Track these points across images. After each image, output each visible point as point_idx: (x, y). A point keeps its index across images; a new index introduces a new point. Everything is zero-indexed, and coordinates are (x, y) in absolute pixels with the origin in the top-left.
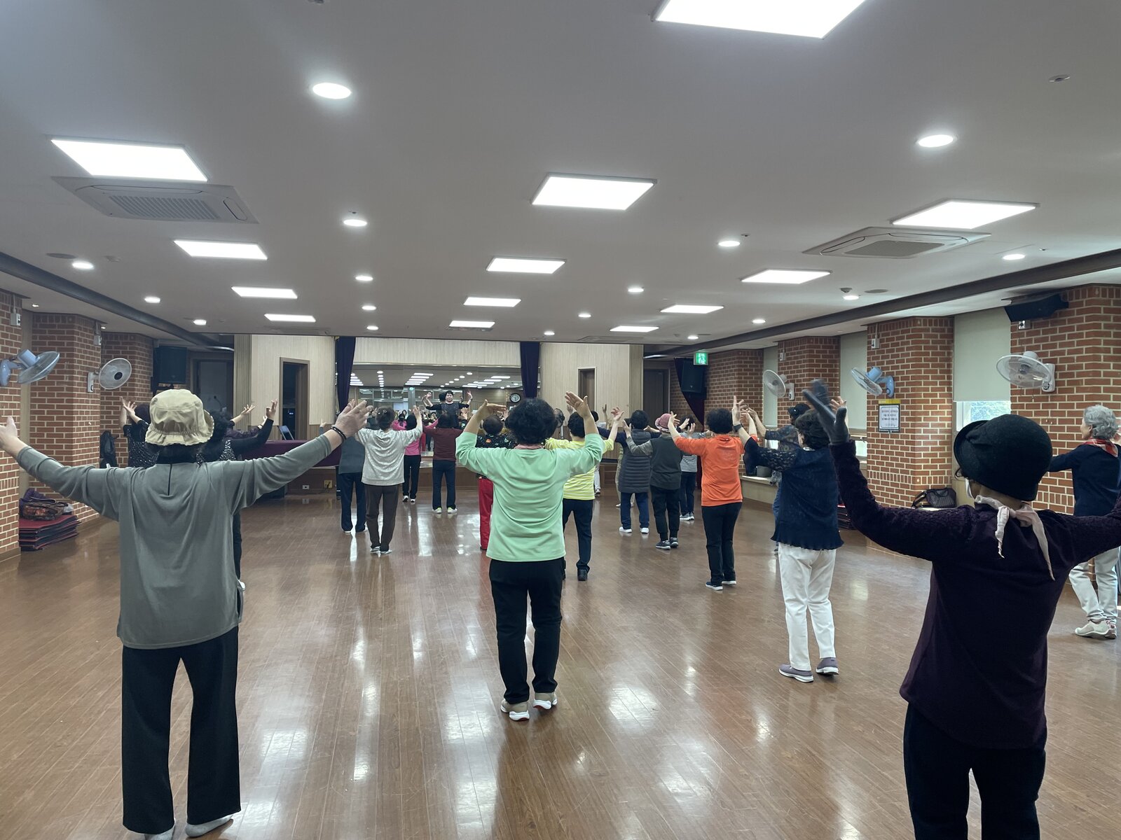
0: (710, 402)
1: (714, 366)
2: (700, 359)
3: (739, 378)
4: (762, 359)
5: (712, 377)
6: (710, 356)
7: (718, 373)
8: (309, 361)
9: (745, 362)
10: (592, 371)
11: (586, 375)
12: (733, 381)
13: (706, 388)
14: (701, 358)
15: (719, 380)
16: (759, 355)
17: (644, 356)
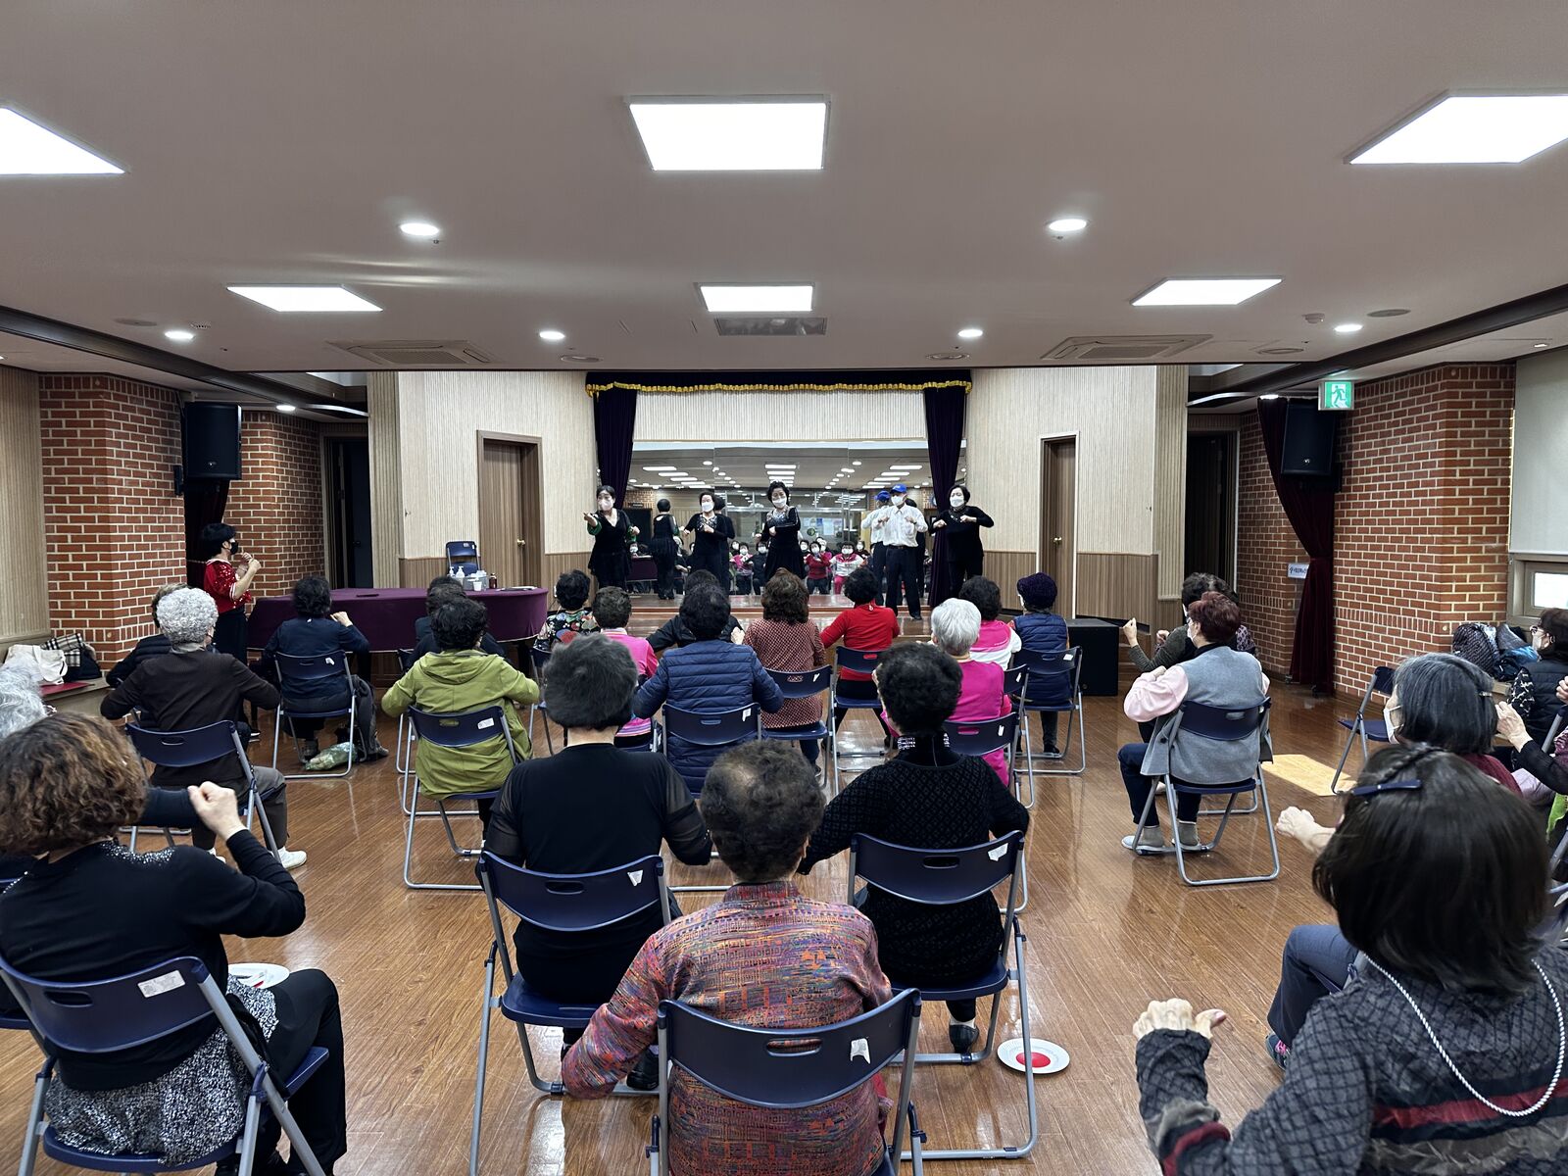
0: (1350, 497)
1: (1369, 411)
2: (1334, 397)
3: (1448, 434)
4: (1511, 385)
5: (1358, 438)
6: (1359, 389)
7: (1382, 426)
8: (541, 438)
9: (1465, 395)
10: (1070, 442)
11: (1058, 449)
12: (1430, 442)
13: (1343, 465)
14: (1337, 394)
15: (1383, 443)
16: (1503, 376)
17: (1190, 399)
